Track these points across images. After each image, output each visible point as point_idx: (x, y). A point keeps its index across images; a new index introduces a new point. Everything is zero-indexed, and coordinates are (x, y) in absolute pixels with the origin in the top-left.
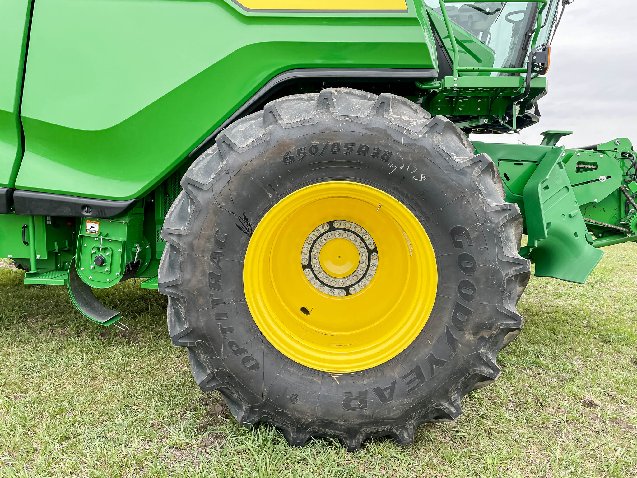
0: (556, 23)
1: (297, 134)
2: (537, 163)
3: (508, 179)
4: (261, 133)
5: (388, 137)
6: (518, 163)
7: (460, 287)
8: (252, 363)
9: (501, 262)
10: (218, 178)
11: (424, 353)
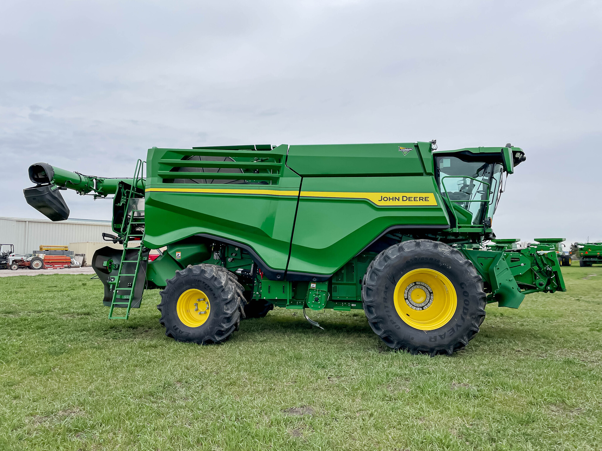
0: (498, 200)
1: (411, 254)
2: (494, 258)
3: (482, 265)
4: (398, 254)
5: (439, 255)
6: (486, 258)
7: (464, 302)
8: (398, 327)
9: (477, 293)
10: (386, 267)
11: (454, 323)
